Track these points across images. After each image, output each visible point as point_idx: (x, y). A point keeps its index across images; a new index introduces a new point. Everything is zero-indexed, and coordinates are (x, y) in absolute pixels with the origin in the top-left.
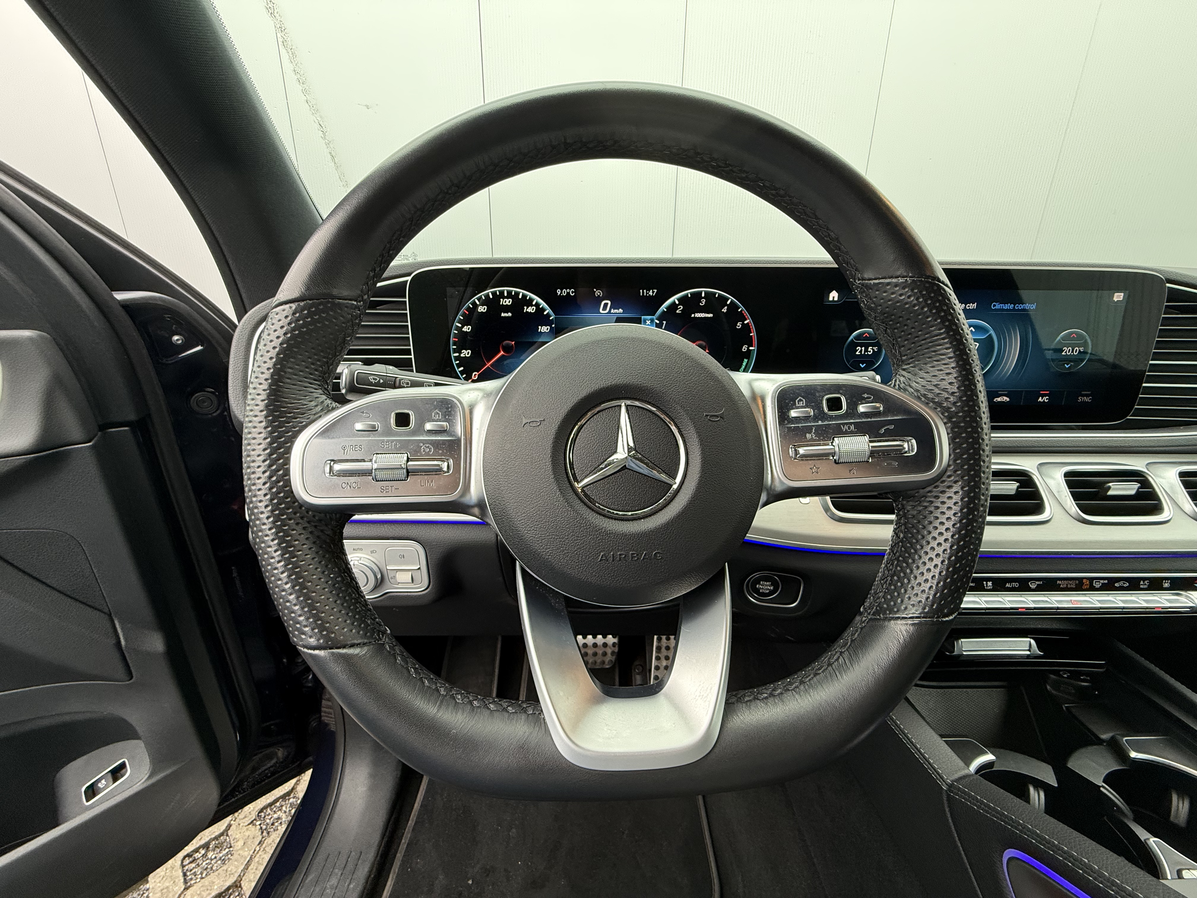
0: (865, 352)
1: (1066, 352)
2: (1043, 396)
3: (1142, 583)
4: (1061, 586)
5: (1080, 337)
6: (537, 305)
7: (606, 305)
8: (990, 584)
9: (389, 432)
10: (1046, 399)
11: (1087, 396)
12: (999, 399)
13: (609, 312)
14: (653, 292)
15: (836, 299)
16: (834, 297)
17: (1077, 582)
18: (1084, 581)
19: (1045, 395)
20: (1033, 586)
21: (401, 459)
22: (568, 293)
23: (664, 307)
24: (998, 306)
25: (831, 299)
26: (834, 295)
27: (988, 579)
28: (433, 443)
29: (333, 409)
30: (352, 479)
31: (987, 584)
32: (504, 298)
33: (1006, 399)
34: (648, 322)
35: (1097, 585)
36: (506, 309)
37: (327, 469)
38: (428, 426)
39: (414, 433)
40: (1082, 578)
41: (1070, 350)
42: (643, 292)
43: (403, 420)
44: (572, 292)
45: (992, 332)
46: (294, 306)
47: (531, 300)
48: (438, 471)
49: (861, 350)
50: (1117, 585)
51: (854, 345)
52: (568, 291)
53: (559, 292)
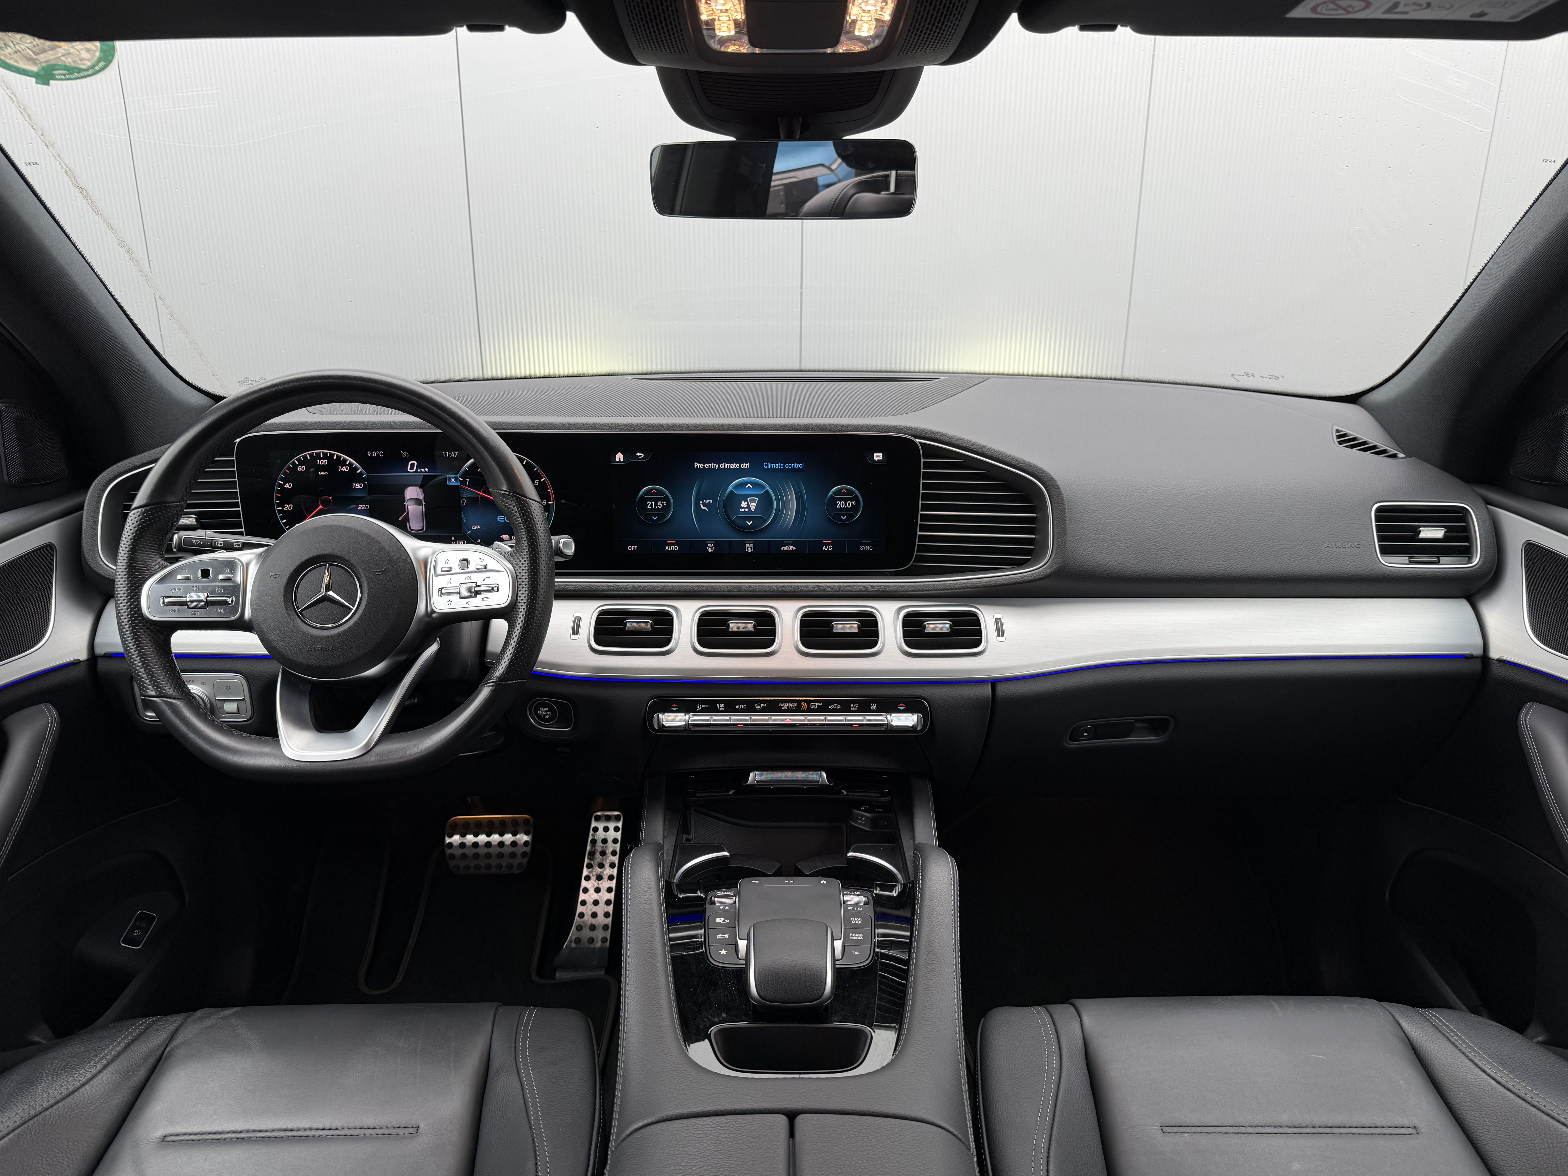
0: (655, 506)
1: (840, 506)
2: (826, 545)
3: (852, 705)
4: (783, 708)
5: (849, 492)
6: (351, 464)
7: (413, 465)
8: (722, 706)
9: (196, 581)
10: (830, 548)
11: (868, 544)
12: (786, 548)
13: (416, 471)
14: (455, 454)
15: (622, 460)
16: (620, 458)
17: (796, 704)
18: (803, 704)
19: (829, 544)
20: (759, 708)
21: (203, 596)
22: (378, 455)
23: (466, 466)
24: (770, 466)
25: (617, 460)
26: (619, 457)
27: (720, 702)
28: (223, 587)
29: (165, 567)
30: (175, 607)
31: (720, 706)
32: (320, 459)
33: (792, 548)
34: (453, 480)
35: (814, 707)
36: (323, 468)
37: (161, 602)
38: (221, 577)
39: (212, 581)
40: (802, 701)
41: (843, 503)
42: (446, 454)
43: (205, 573)
44: (381, 453)
45: (768, 488)
46: (143, 509)
47: (345, 460)
48: (225, 603)
49: (652, 504)
50: (830, 707)
51: (644, 500)
52: (378, 452)
53: (369, 453)
